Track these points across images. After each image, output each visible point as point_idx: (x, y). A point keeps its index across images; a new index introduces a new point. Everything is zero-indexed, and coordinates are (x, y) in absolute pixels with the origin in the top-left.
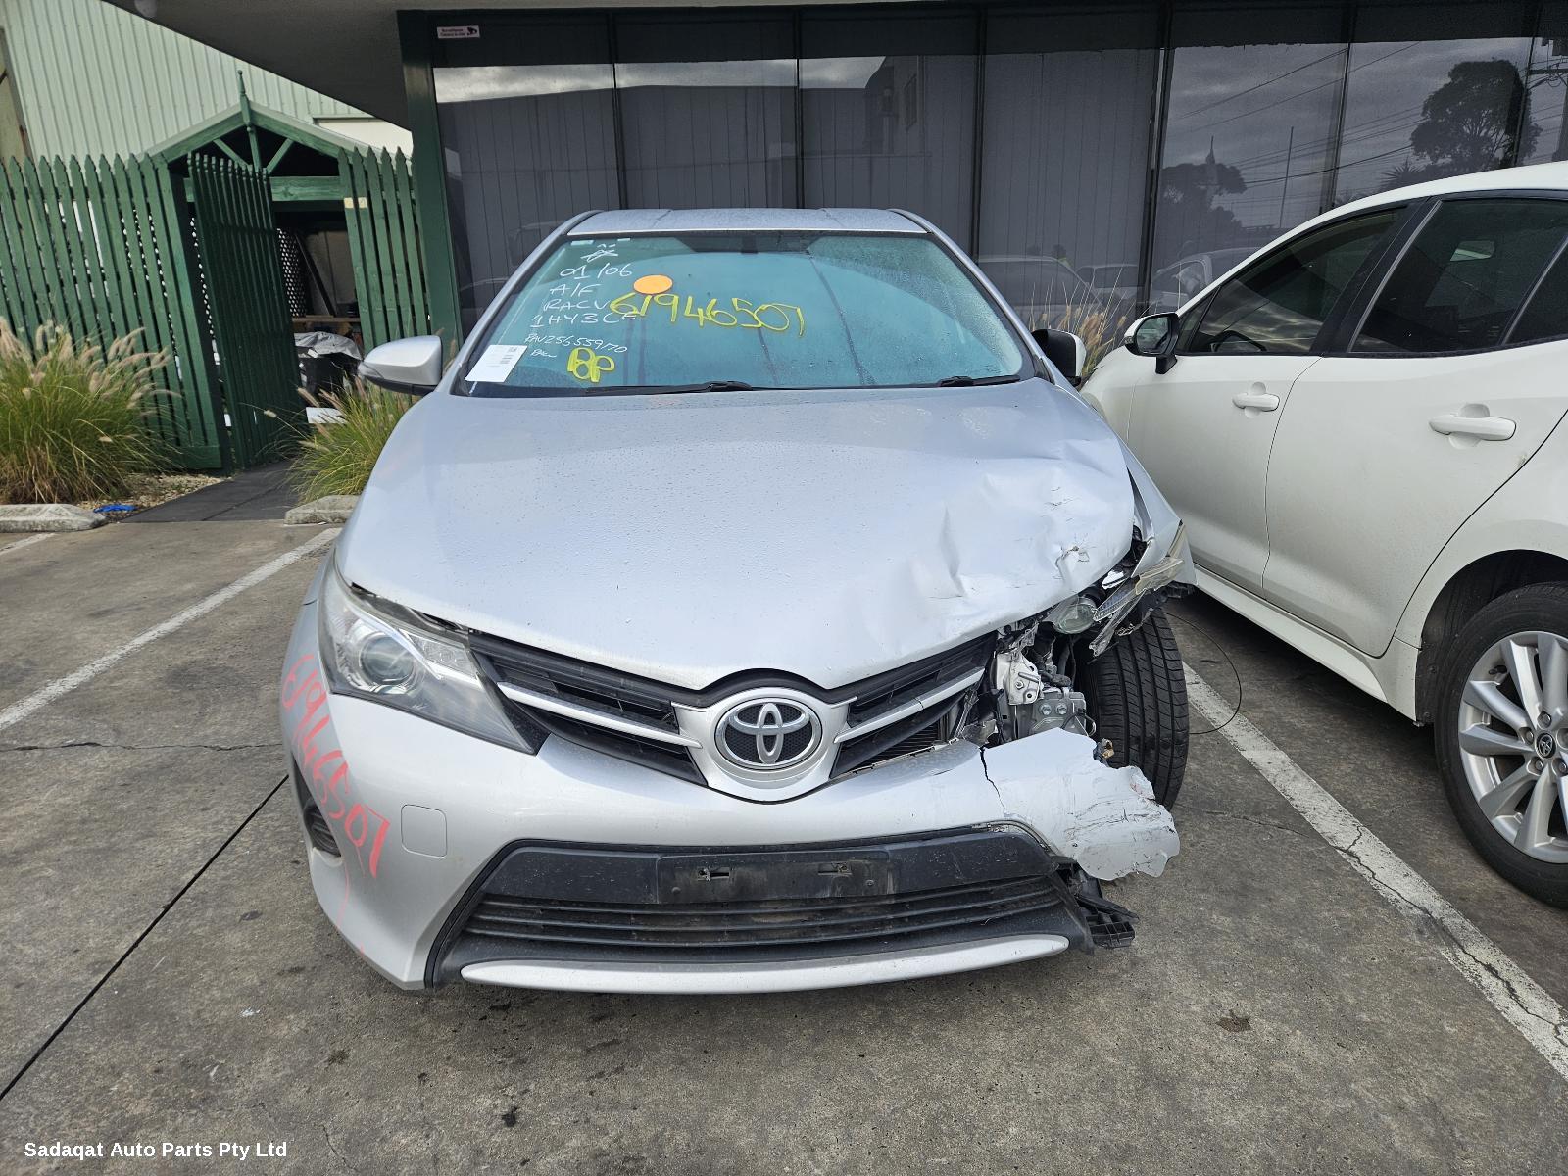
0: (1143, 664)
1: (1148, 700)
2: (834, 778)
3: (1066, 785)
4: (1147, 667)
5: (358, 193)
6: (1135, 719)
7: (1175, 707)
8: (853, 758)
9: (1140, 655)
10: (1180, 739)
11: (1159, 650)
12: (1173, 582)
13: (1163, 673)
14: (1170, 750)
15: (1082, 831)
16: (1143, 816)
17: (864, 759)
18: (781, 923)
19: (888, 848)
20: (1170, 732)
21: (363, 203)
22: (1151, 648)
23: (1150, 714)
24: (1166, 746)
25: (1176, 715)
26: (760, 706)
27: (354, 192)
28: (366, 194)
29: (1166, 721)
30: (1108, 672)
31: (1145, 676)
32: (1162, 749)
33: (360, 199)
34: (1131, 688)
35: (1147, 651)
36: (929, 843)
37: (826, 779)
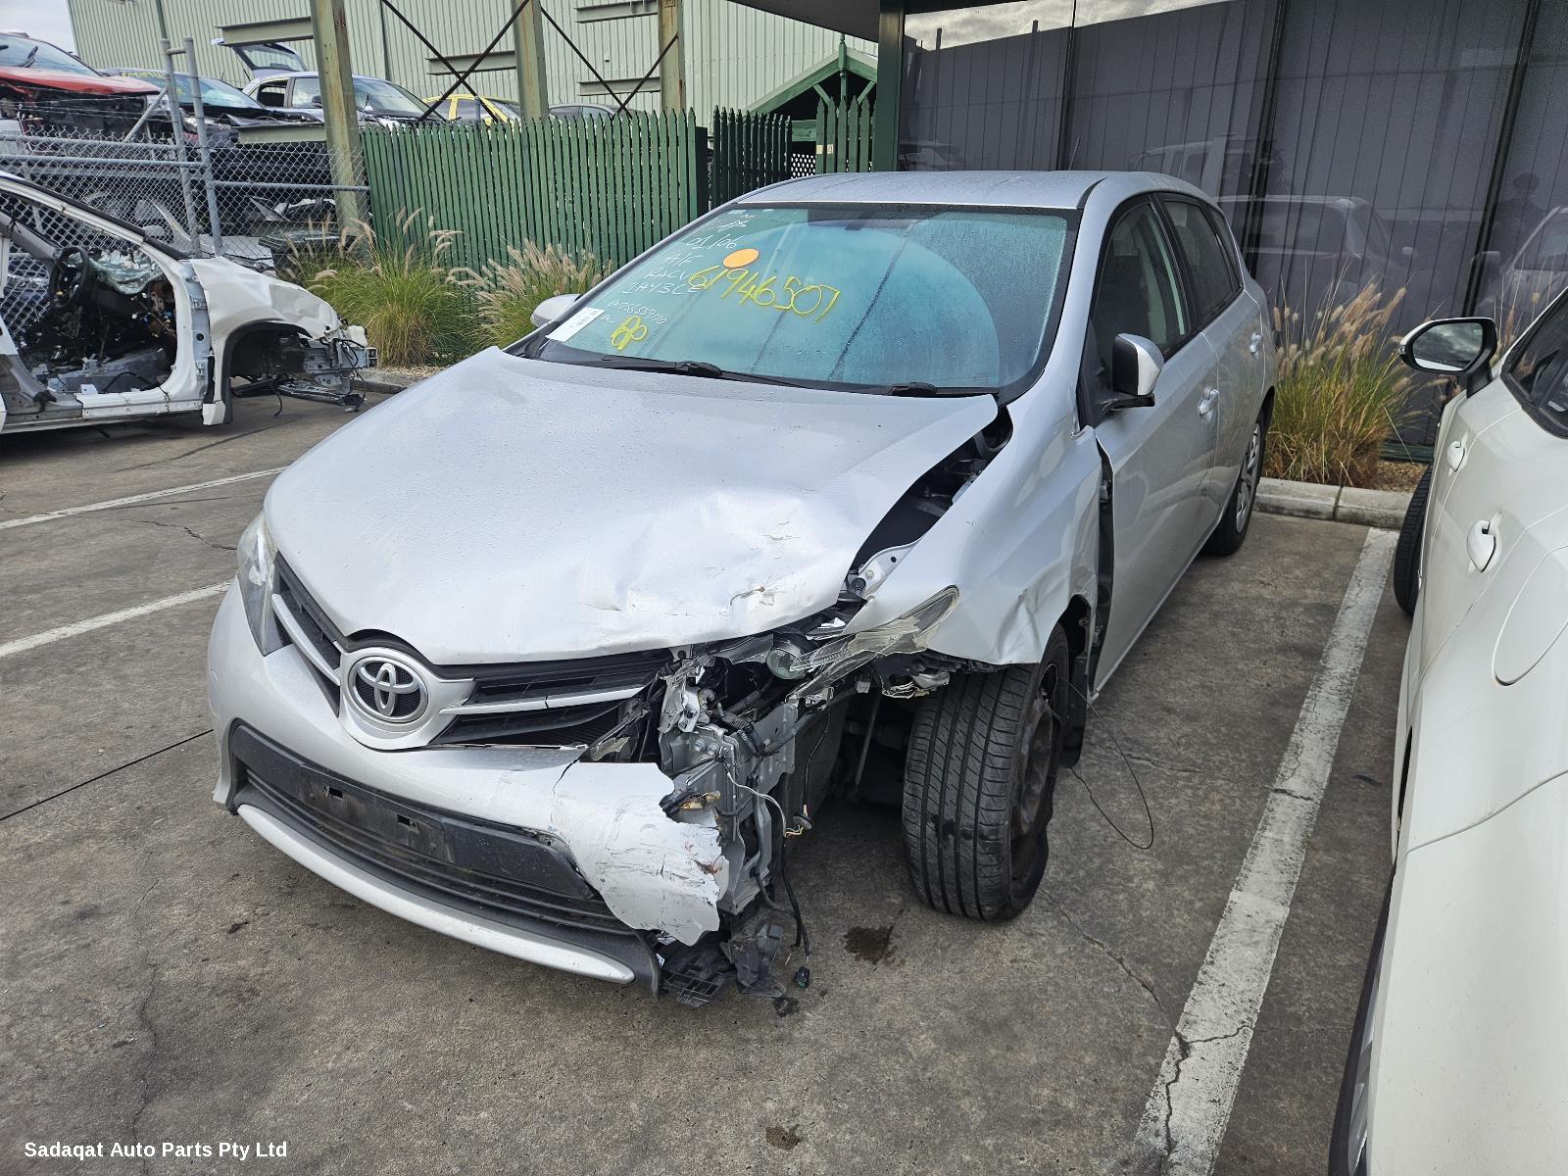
0: (959, 738)
1: (953, 779)
2: (432, 745)
3: (616, 820)
4: (963, 743)
5: (828, 141)
6: (934, 795)
7: (983, 797)
8: (463, 733)
9: (962, 726)
10: (985, 833)
11: (986, 727)
12: (928, 650)
13: (979, 755)
14: (971, 842)
15: (613, 870)
16: (681, 877)
17: (476, 737)
18: (397, 856)
19: (444, 820)
20: (973, 822)
21: (830, 149)
22: (978, 723)
23: (951, 795)
24: (967, 837)
25: (983, 804)
26: (382, 663)
27: (826, 139)
28: (834, 141)
29: (969, 809)
30: (922, 735)
31: (957, 752)
32: (962, 839)
33: (828, 146)
34: (938, 760)
35: (971, 725)
36: (477, 829)
37: (425, 743)
